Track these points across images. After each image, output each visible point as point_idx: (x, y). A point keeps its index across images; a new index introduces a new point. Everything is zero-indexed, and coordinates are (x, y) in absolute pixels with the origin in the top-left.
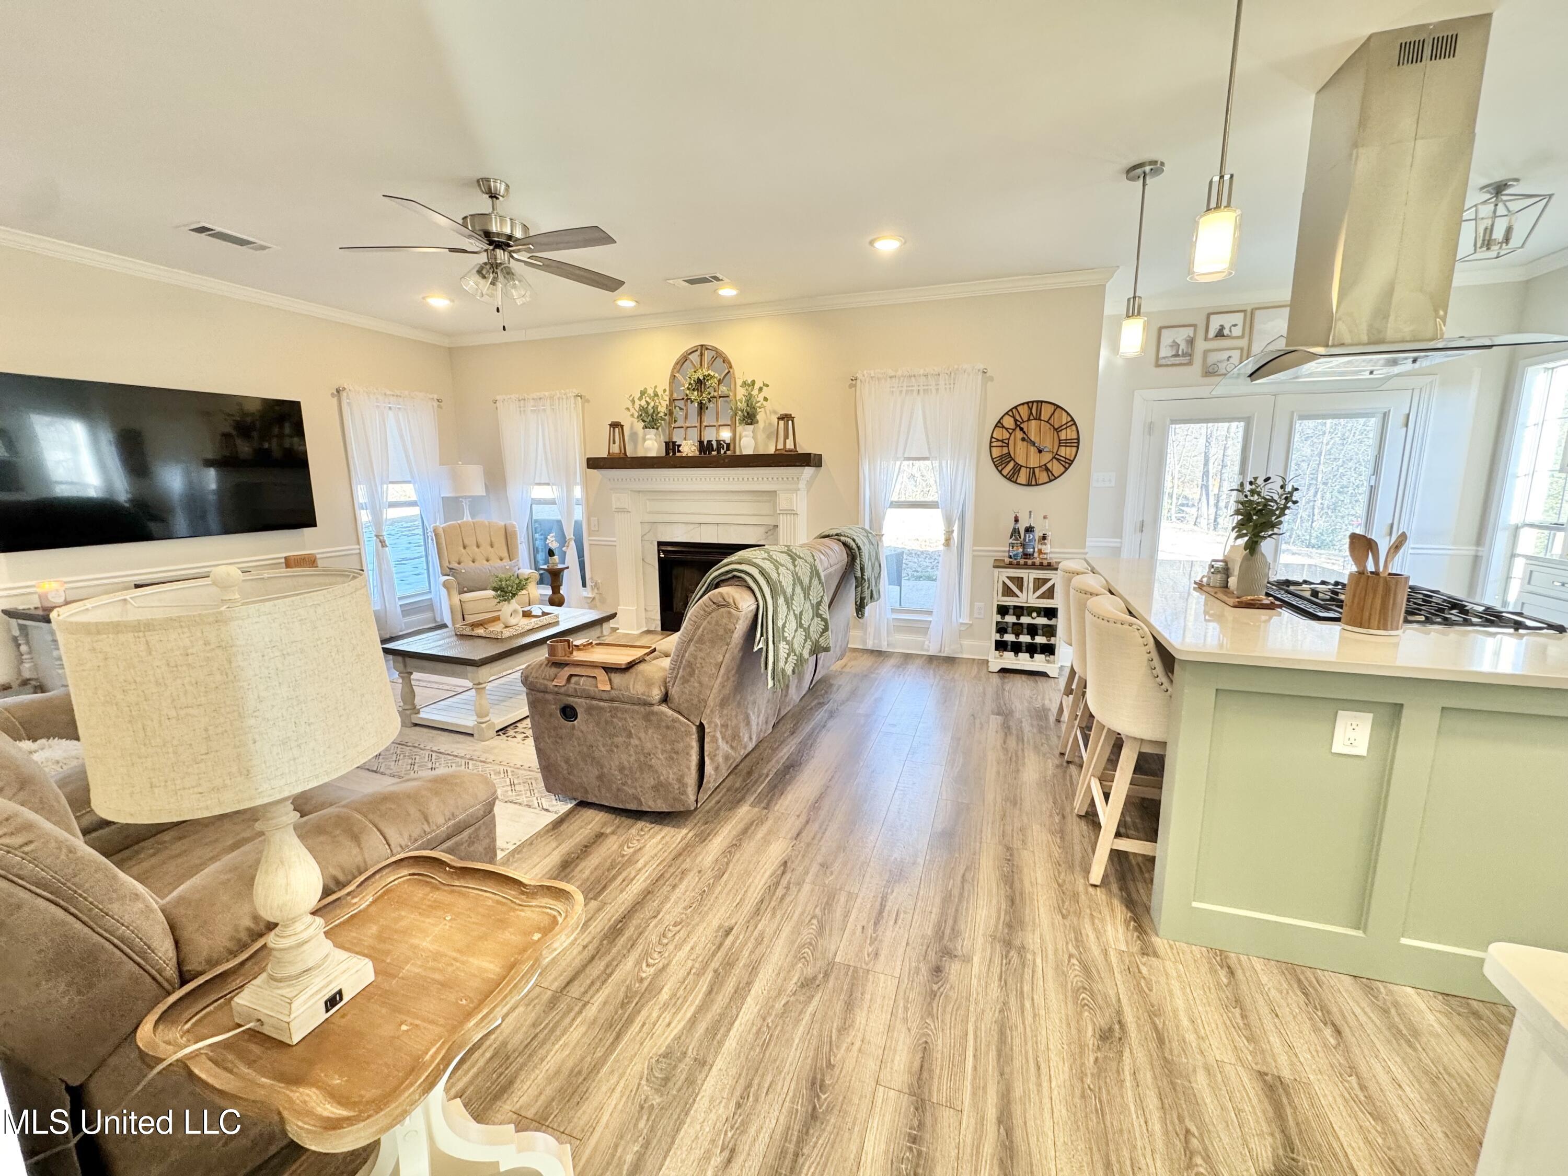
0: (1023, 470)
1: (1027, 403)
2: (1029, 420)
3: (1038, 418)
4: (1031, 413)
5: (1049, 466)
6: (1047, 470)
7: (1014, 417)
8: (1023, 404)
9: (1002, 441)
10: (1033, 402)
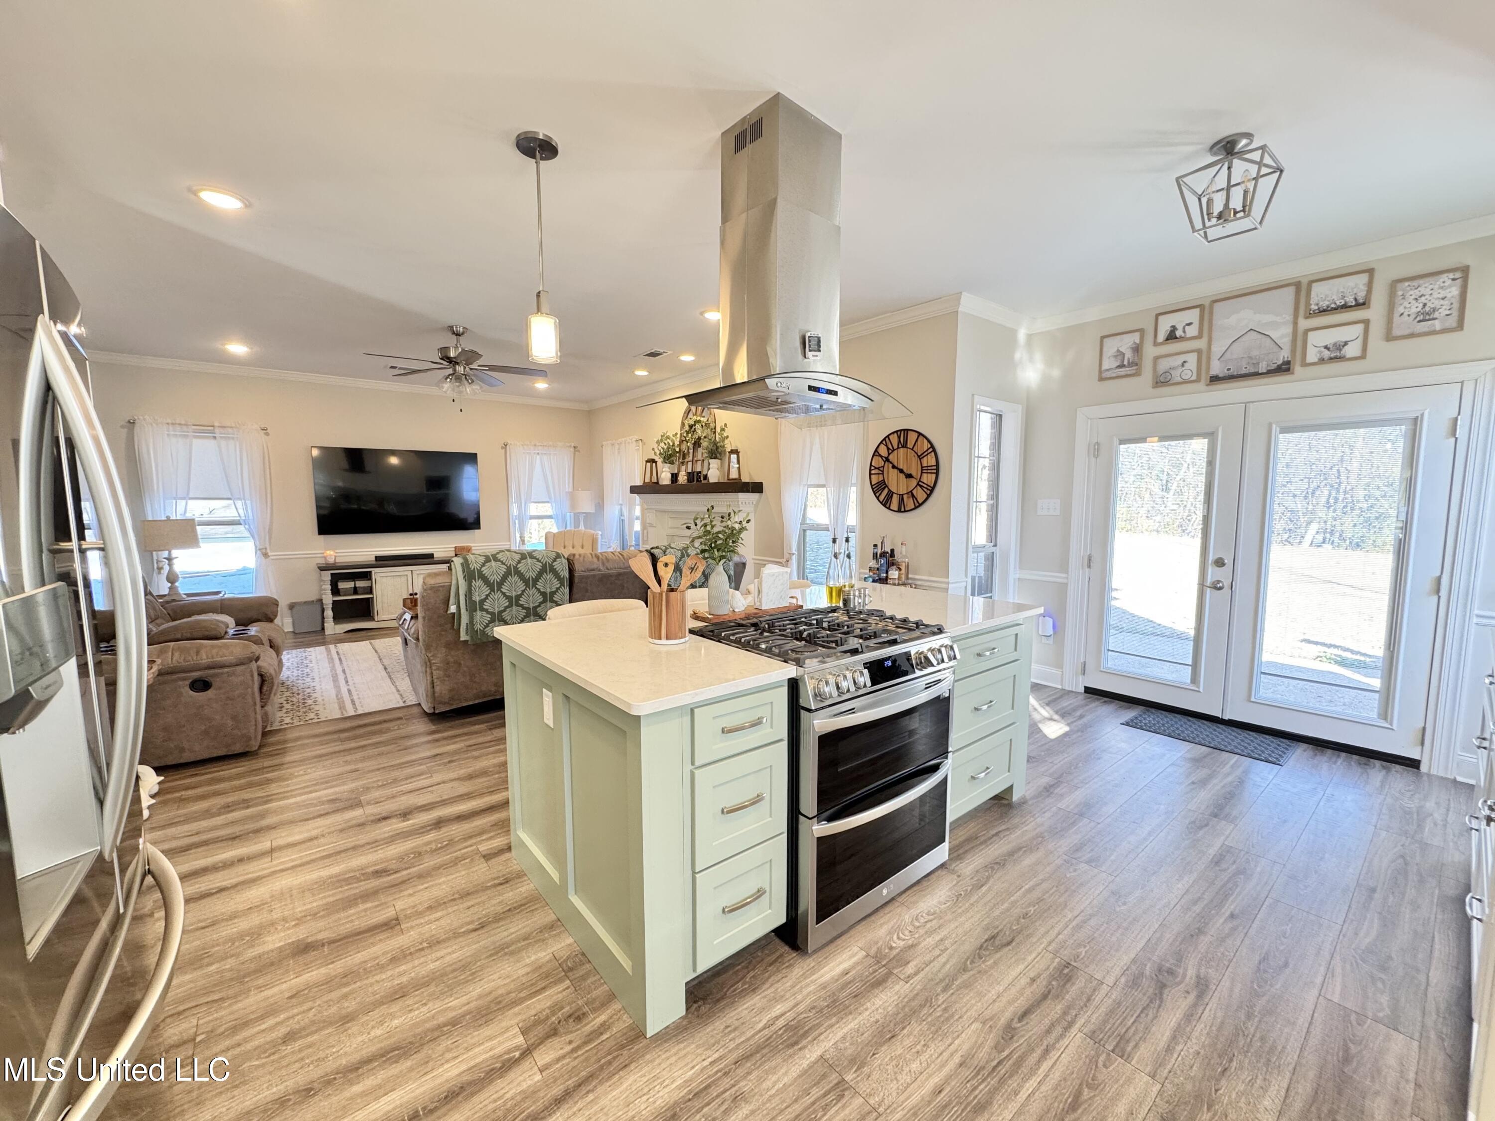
0: (895, 496)
1: (897, 432)
2: (898, 448)
3: (905, 446)
4: (900, 441)
5: (915, 492)
6: (913, 496)
7: (886, 445)
8: (893, 433)
9: (878, 468)
10: (901, 431)
